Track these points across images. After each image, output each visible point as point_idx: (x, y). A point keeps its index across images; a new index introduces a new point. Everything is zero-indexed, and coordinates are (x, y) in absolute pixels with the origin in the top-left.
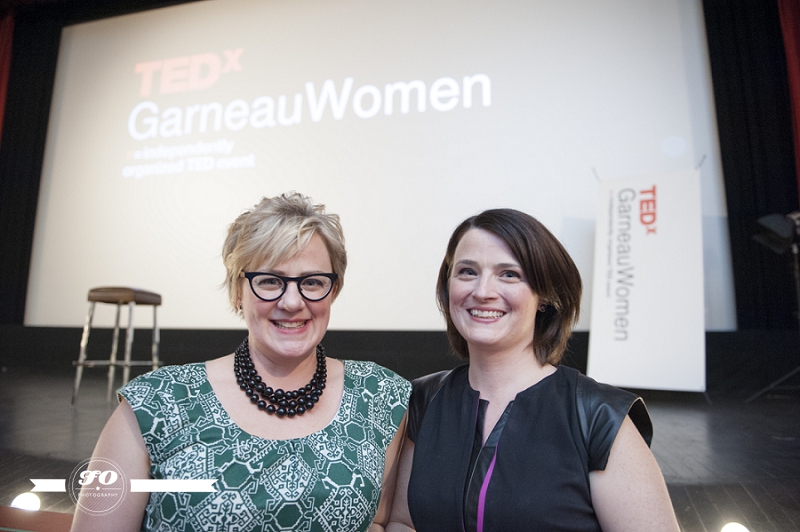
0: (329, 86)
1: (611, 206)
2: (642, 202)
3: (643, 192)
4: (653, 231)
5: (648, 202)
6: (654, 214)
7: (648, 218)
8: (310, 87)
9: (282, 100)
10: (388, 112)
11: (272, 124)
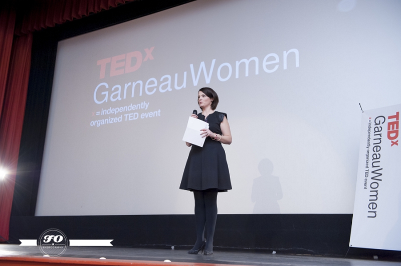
0: (203, 64)
1: (370, 128)
8: (192, 66)
9: (176, 75)
10: (237, 77)
11: (171, 90)
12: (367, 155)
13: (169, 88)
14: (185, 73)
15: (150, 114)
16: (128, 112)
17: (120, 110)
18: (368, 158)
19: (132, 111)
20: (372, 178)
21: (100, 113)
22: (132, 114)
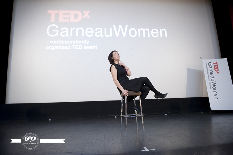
0: (120, 27)
1: (207, 67)
2: (214, 66)
3: (214, 63)
4: (218, 73)
5: (216, 66)
6: (218, 69)
7: (217, 70)
8: (114, 26)
9: (105, 29)
10: (139, 36)
11: (102, 36)
12: (208, 77)
13: (101, 35)
14: (111, 29)
15: (91, 47)
16: (74, 44)
17: (69, 42)
18: (209, 77)
19: (77, 44)
20: (212, 85)
21: (53, 42)
22: (78, 46)
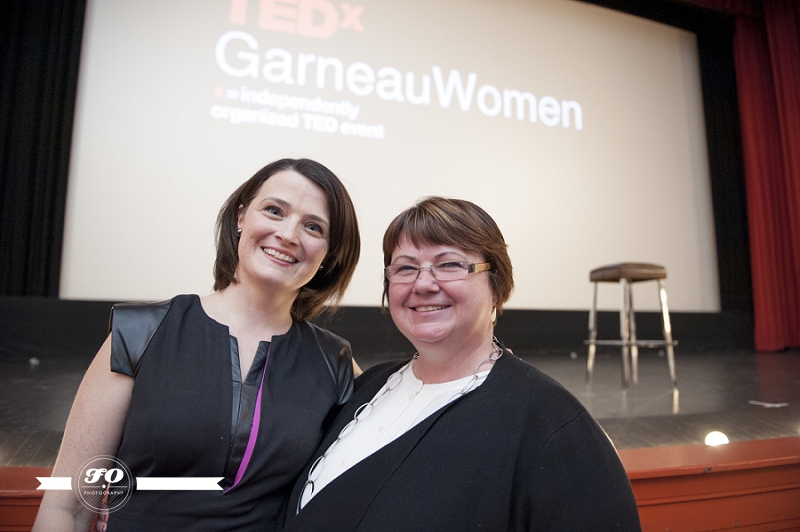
0: (455, 76)
8: (437, 71)
9: (410, 76)
11: (400, 98)
13: (397, 95)
14: (426, 80)
15: (363, 131)
16: (310, 112)
17: (294, 102)
21: (240, 96)
